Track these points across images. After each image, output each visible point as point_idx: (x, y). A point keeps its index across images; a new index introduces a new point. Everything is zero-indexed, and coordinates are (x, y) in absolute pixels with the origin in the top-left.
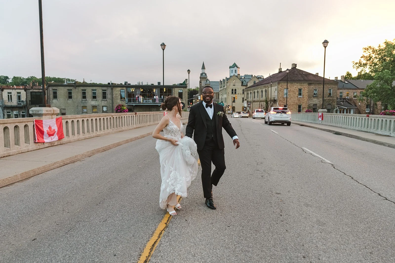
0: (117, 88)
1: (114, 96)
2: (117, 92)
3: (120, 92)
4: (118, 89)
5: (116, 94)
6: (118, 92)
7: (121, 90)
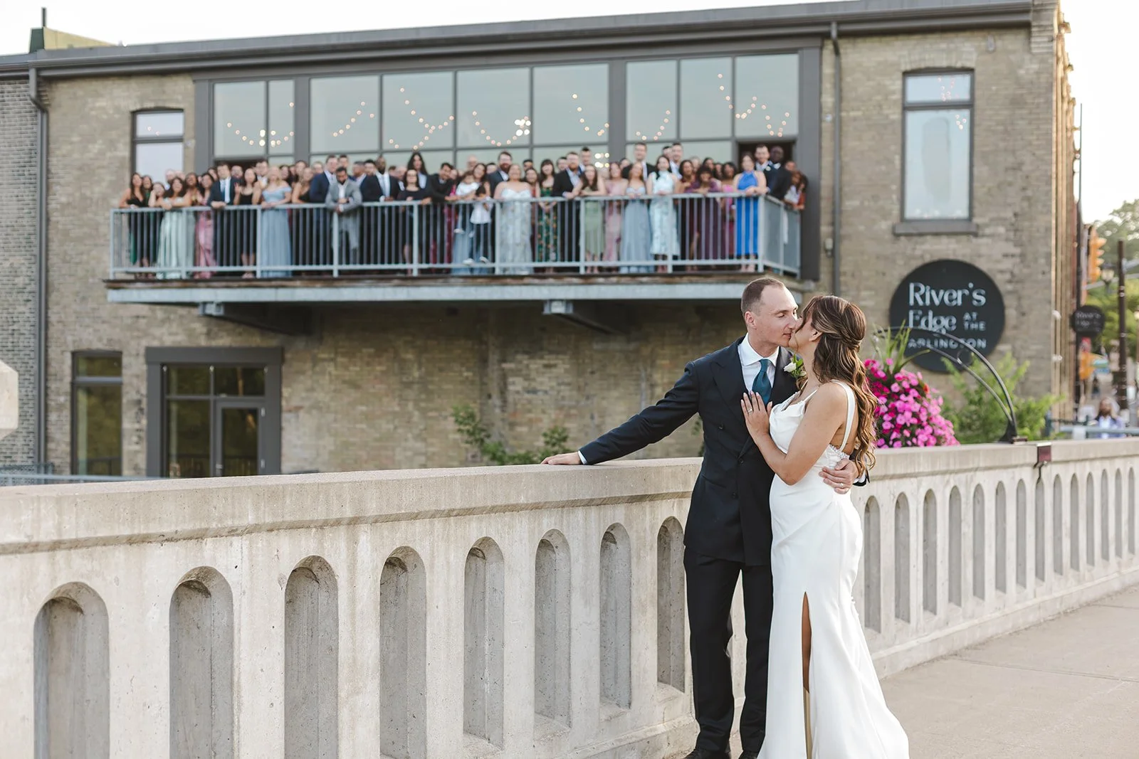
0: (98, 95)
1: (60, 196)
2: (95, 148)
3: (134, 141)
4: (101, 103)
5: (86, 172)
6: (112, 144)
7: (141, 119)
